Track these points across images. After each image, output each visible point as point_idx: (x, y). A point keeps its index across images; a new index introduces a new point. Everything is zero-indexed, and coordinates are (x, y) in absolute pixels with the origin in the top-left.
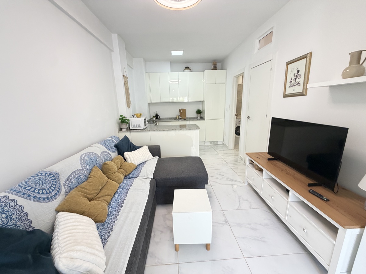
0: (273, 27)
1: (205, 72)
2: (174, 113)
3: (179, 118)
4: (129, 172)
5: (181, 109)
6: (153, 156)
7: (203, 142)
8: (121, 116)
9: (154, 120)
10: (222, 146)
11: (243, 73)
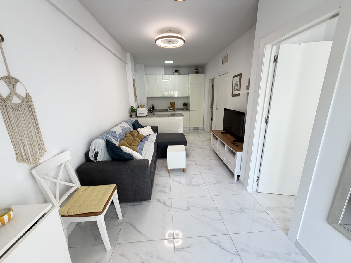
0: (228, 53)
1: (189, 75)
2: (166, 105)
3: (170, 109)
4: (142, 139)
5: (172, 103)
6: (154, 132)
7: (188, 127)
8: (132, 107)
9: (151, 111)
10: (202, 130)
11: (214, 78)
